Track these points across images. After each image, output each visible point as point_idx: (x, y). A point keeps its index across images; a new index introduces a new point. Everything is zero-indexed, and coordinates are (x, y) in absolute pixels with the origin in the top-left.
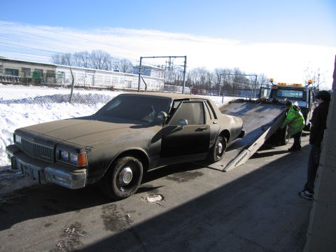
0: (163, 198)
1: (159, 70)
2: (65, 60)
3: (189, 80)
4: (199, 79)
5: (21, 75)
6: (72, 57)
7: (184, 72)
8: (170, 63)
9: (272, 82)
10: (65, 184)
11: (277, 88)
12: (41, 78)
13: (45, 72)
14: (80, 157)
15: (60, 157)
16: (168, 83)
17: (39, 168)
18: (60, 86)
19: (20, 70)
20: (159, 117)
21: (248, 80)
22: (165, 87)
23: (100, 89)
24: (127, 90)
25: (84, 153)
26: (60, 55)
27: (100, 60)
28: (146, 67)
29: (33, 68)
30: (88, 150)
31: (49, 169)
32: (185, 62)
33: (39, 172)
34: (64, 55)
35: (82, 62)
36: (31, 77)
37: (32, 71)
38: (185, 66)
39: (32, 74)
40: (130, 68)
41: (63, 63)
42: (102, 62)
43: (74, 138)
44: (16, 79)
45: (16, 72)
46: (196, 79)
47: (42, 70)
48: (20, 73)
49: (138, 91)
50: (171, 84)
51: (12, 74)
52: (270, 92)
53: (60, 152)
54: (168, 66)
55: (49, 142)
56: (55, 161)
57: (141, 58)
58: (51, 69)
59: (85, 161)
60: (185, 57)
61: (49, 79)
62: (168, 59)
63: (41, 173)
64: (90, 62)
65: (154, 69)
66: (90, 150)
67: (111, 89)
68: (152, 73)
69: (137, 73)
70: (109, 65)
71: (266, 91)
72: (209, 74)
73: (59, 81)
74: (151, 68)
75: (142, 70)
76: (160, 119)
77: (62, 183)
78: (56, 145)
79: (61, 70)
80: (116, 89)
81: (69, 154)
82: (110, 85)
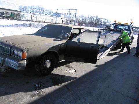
0: (75, 71)
1: (65, 15)
2: (24, 9)
3: (77, 20)
4: (81, 19)
5: (5, 15)
6: (27, 7)
7: (75, 16)
8: (69, 12)
9: (115, 22)
10: (15, 68)
11: (117, 24)
12: (14, 16)
13: (16, 14)
14: (23, 54)
15: (14, 53)
16: (67, 21)
17: (2, 58)
18: (22, 20)
19: (5, 12)
20: (66, 36)
21: (101, 21)
22: (67, 22)
23: (39, 22)
24: (51, 23)
25: (25, 52)
26: (22, 6)
27: (39, 10)
28: (59, 13)
29: (10, 12)
30: (28, 50)
31: (7, 59)
32: (76, 12)
33: (2, 60)
34: (24, 7)
35: (32, 10)
36: (10, 16)
37: (10, 13)
38: (76, 14)
39: (10, 15)
40: (52, 14)
41: (23, 10)
42: (40, 10)
43: (21, 44)
44: (3, 16)
45: (3, 13)
46: (80, 19)
47: (15, 13)
48: (5, 14)
49: (56, 24)
50: (69, 21)
51: (1, 14)
52: (114, 26)
53: (13, 51)
54: (68, 13)
55: (8, 45)
56: (11, 55)
57: (57, 9)
58: (18, 13)
59: (26, 56)
60: (76, 10)
61: (18, 17)
62: (69, 10)
63: (3, 61)
64: (35, 10)
65: (62, 14)
66: (29, 51)
67: (44, 22)
68: (61, 16)
69: (55, 16)
70: (43, 12)
71: (112, 26)
72: (85, 18)
73: (22, 18)
74: (61, 14)
75: (57, 15)
76: (66, 37)
77: (13, 67)
78: (11, 47)
79: (23, 13)
80: (46, 22)
81: (18, 52)
82: (44, 20)
